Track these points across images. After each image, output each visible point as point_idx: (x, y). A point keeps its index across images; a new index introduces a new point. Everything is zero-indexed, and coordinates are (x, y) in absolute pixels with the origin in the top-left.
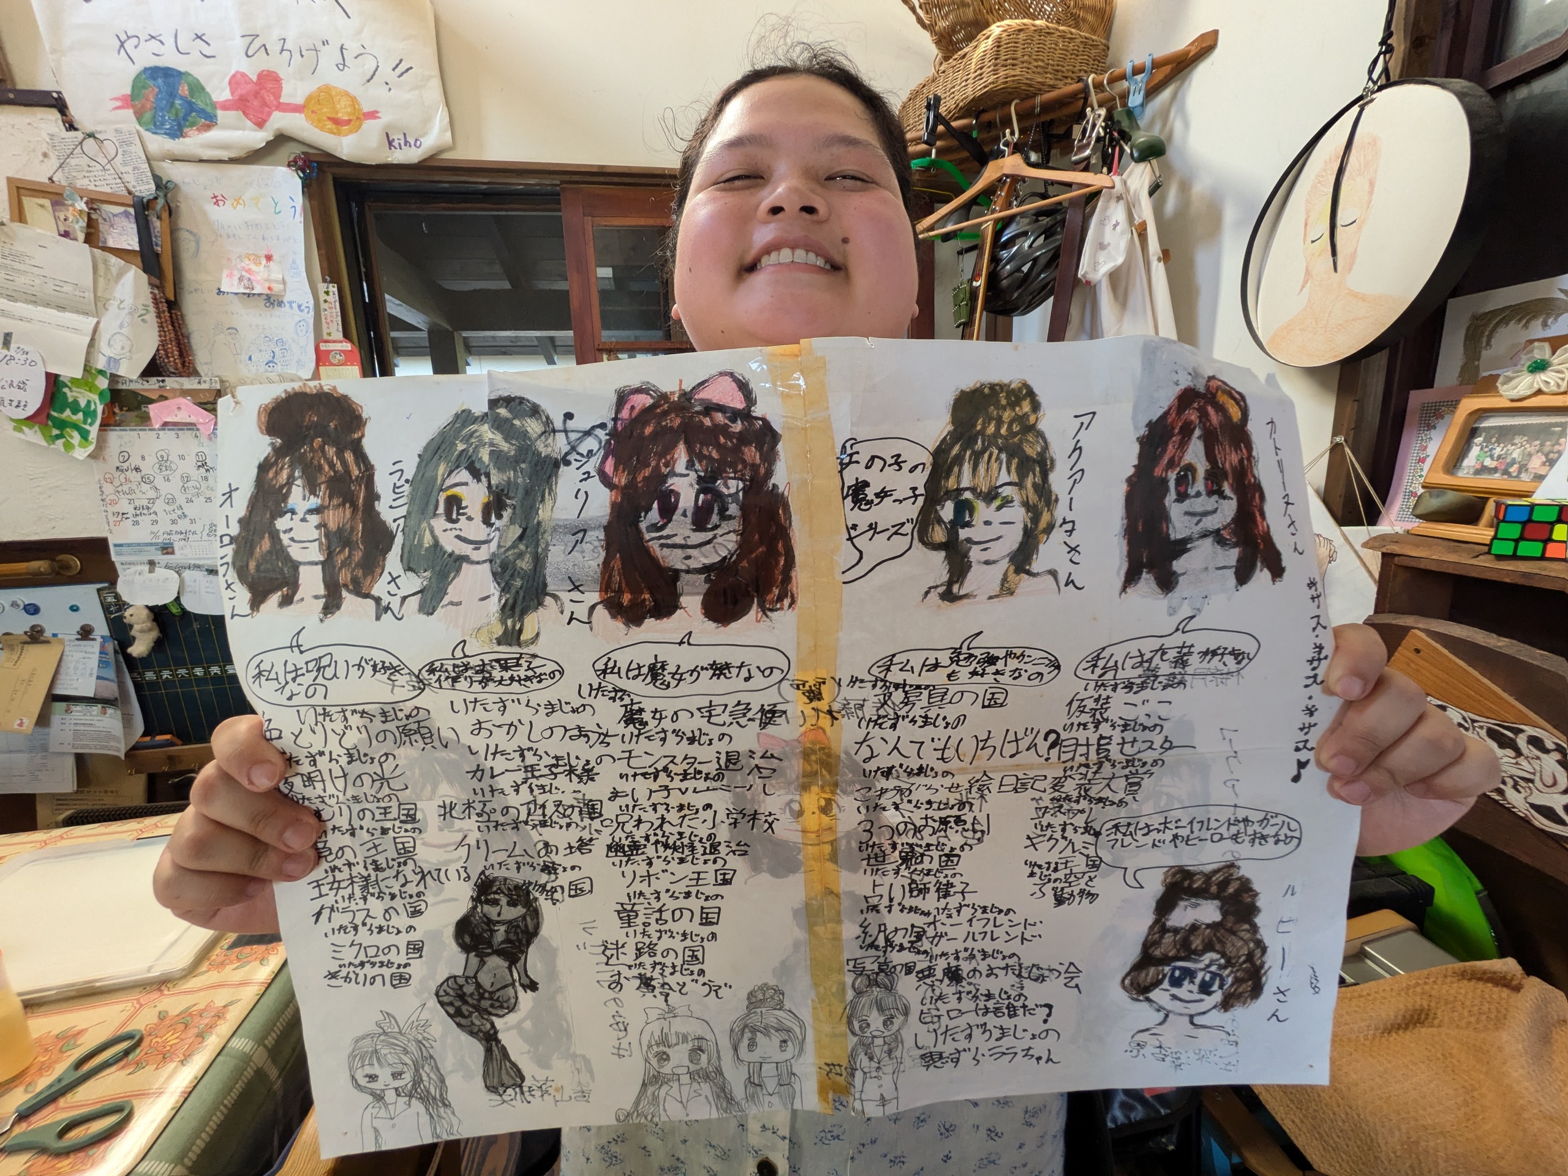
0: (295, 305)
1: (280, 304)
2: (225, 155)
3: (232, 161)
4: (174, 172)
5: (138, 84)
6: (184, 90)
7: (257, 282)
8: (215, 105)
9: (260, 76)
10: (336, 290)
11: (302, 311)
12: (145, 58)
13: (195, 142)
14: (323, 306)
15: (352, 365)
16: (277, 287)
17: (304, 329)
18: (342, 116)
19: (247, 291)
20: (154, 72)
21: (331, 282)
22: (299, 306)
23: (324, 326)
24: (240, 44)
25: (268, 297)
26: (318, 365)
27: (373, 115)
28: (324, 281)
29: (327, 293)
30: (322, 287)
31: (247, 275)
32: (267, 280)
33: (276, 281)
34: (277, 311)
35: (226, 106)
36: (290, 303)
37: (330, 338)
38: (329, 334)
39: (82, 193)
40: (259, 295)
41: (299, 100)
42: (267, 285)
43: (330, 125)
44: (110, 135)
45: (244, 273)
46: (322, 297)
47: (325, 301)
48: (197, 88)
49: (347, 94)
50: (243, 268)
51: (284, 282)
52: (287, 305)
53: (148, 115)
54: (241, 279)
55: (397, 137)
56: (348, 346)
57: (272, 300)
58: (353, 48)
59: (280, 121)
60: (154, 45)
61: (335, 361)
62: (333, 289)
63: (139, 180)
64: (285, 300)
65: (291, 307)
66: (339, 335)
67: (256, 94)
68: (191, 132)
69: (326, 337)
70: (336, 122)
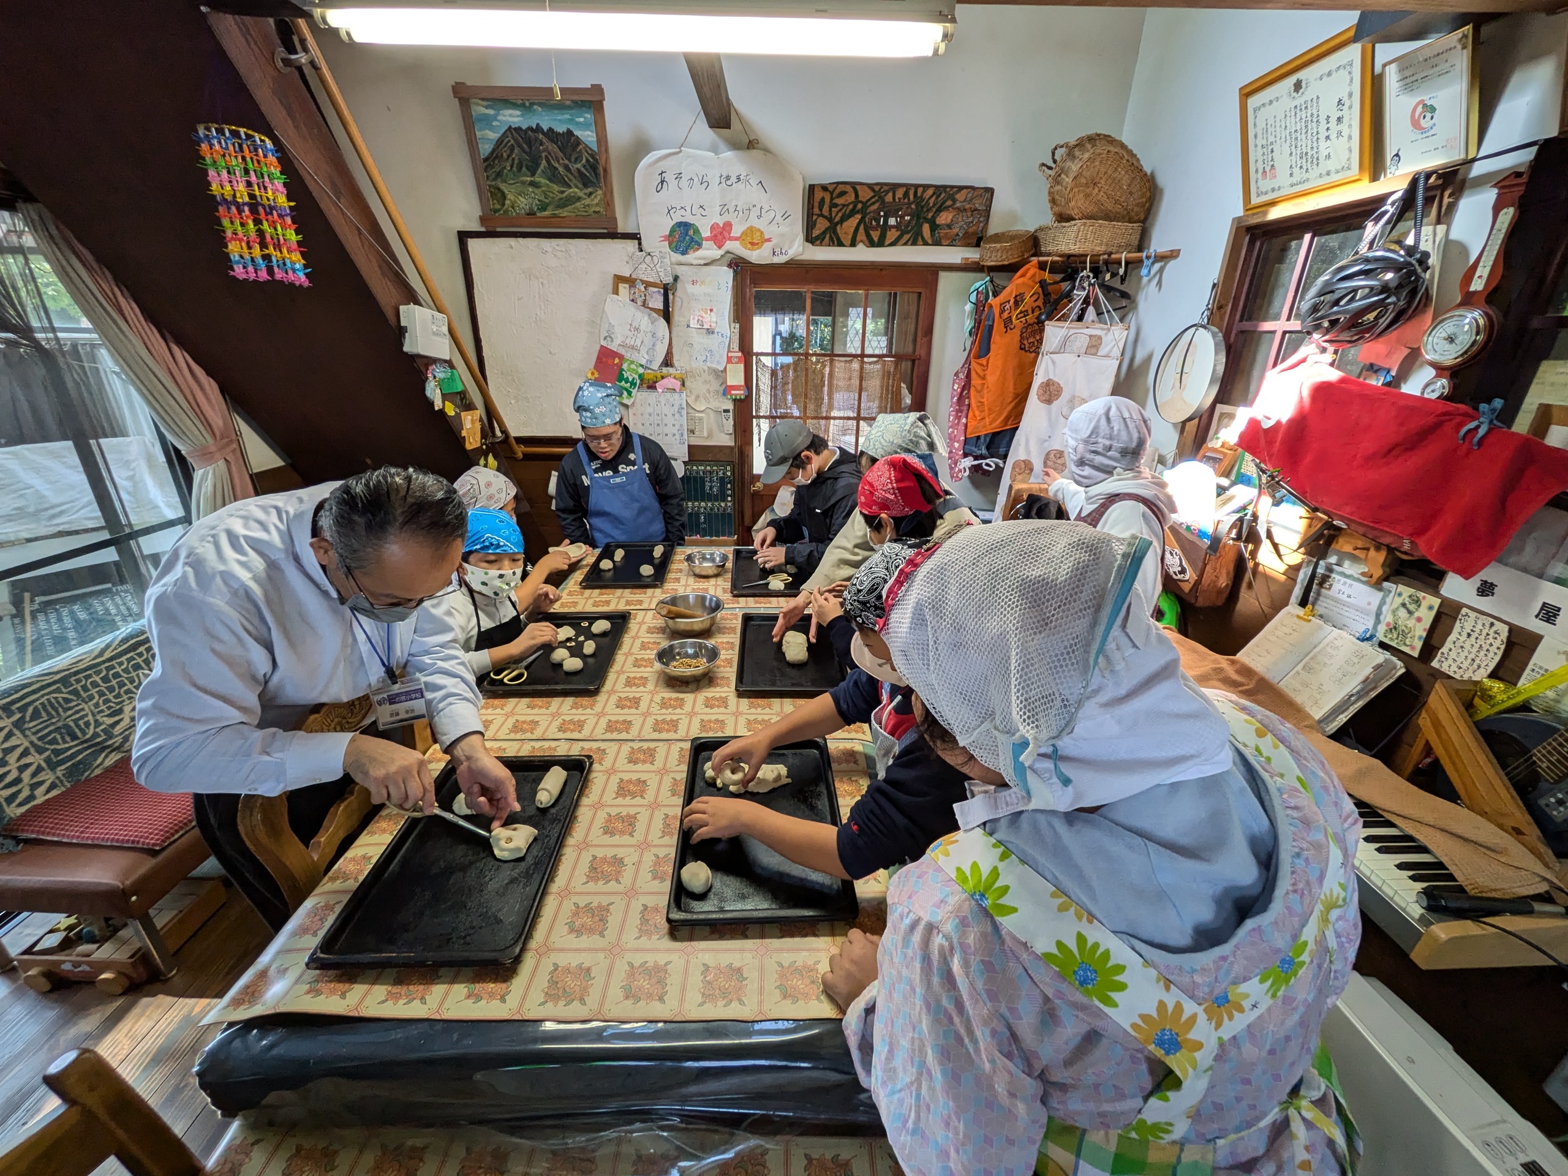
1: (717, 334)
2: (702, 262)
3: (706, 265)
4: (680, 271)
5: (672, 230)
6: (691, 232)
7: (705, 322)
8: (702, 239)
9: (724, 224)
11: (723, 337)
12: (677, 218)
13: (692, 257)
16: (713, 325)
17: (723, 346)
18: (755, 241)
19: (700, 327)
20: (680, 224)
21: (737, 323)
22: (722, 335)
23: (731, 344)
24: (718, 209)
25: (709, 330)
26: (726, 364)
27: (769, 240)
28: (734, 322)
29: (735, 328)
30: (733, 325)
31: (701, 318)
32: (710, 322)
33: (714, 322)
34: (711, 336)
35: (707, 239)
36: (720, 333)
37: (733, 351)
38: (733, 349)
39: (643, 282)
40: (705, 329)
41: (738, 235)
42: (710, 324)
43: (749, 246)
44: (657, 253)
46: (732, 330)
47: (733, 332)
48: (697, 231)
49: (759, 230)
51: (720, 322)
53: (674, 245)
54: (698, 320)
55: (778, 250)
56: (740, 354)
57: (710, 332)
58: (766, 207)
59: (729, 245)
60: (682, 212)
61: (734, 362)
62: (738, 326)
63: (666, 275)
64: (716, 331)
66: (737, 349)
67: (721, 233)
68: (691, 252)
69: (731, 350)
70: (752, 244)
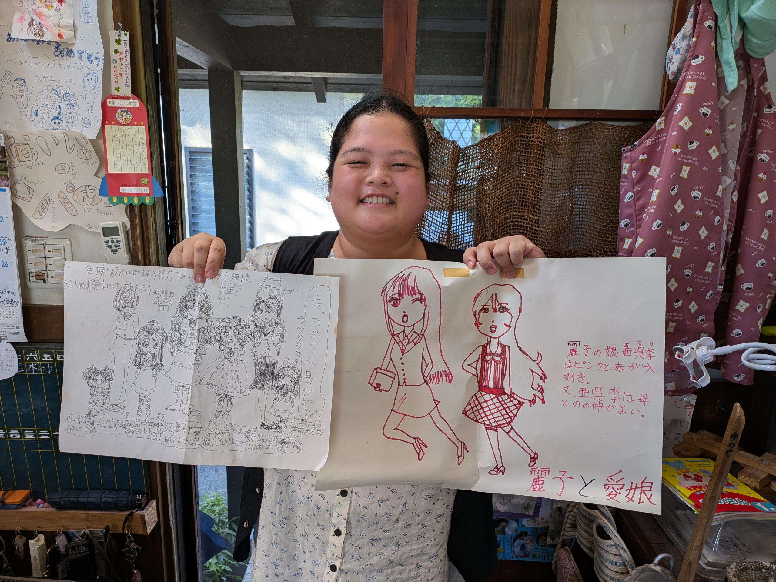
0: (84, 55)
1: (70, 53)
7: (48, 27)
10: (127, 38)
11: (91, 62)
14: (114, 56)
15: (139, 124)
16: (68, 34)
17: (92, 83)
19: (37, 38)
21: (123, 29)
22: (89, 57)
23: (113, 79)
25: (58, 45)
26: (103, 124)
28: (116, 28)
29: (118, 42)
30: (113, 34)
31: (38, 20)
32: (58, 26)
33: (66, 27)
34: (67, 61)
36: (80, 52)
37: (118, 94)
38: (117, 89)
40: (49, 42)
42: (57, 31)
45: (35, 17)
46: (113, 46)
47: (116, 51)
50: (34, 11)
51: (75, 28)
52: (77, 55)
54: (31, 24)
56: (135, 103)
61: (121, 120)
62: (125, 37)
64: (75, 50)
65: (80, 56)
66: (128, 91)
69: (114, 92)
